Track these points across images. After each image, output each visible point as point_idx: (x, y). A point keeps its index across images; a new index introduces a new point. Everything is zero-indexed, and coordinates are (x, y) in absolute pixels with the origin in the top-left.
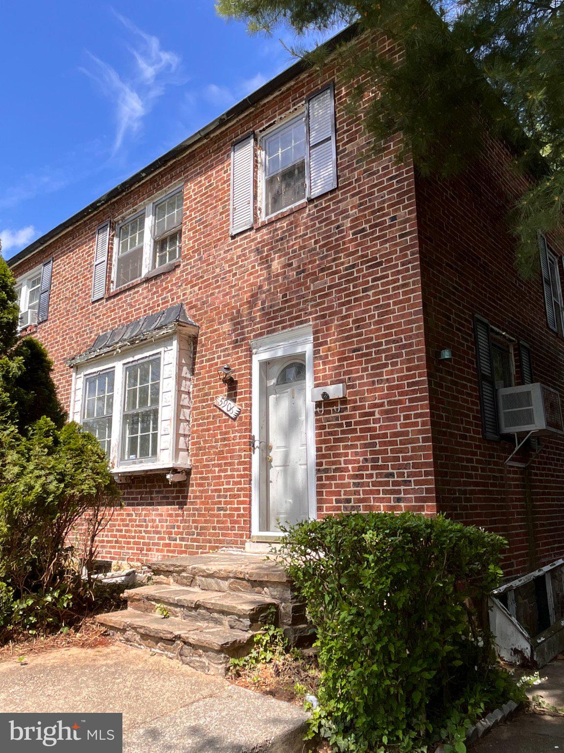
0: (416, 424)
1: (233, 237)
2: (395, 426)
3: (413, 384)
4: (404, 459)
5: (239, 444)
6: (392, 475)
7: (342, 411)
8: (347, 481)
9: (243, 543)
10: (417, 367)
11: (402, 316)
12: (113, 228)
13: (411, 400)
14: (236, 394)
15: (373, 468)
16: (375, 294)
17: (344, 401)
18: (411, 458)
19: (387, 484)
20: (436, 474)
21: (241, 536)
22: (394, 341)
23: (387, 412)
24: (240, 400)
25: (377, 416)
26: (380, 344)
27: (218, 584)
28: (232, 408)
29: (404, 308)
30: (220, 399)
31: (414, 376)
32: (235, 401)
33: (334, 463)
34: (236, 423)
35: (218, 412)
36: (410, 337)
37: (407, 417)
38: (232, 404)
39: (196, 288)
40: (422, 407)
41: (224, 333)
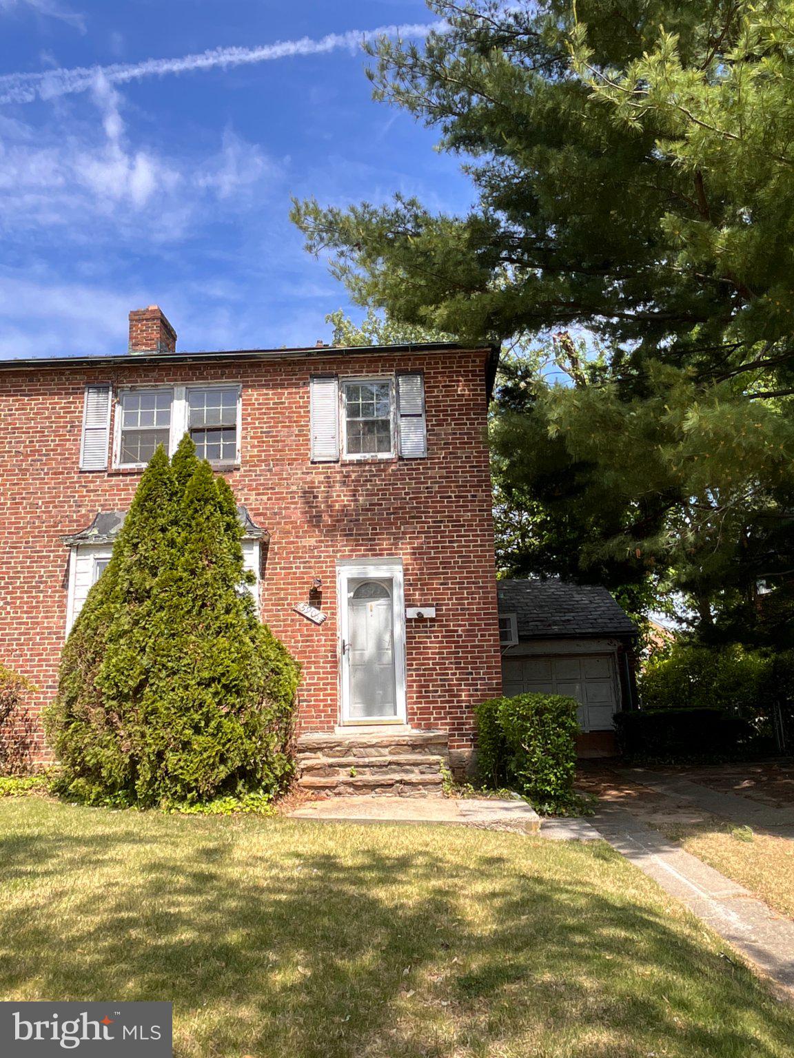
0: (490, 640)
1: (313, 463)
2: (474, 641)
3: (488, 614)
4: (480, 663)
5: (324, 646)
6: (472, 674)
7: (431, 626)
8: (434, 677)
9: (333, 728)
10: (491, 603)
11: (481, 567)
12: (115, 395)
13: (485, 624)
14: (320, 603)
15: (456, 669)
16: (458, 547)
17: (432, 620)
18: (485, 663)
19: (468, 679)
20: (502, 673)
21: (329, 722)
22: (474, 583)
23: (468, 631)
24: (324, 609)
25: (460, 633)
26: (463, 583)
27: (379, 752)
28: (317, 615)
29: (481, 562)
30: (302, 605)
31: (488, 609)
32: (319, 609)
33: (423, 664)
34: (321, 628)
35: (298, 616)
36: (486, 582)
37: (482, 635)
38: (317, 611)
39: (265, 498)
40: (494, 629)
41: (305, 547)
